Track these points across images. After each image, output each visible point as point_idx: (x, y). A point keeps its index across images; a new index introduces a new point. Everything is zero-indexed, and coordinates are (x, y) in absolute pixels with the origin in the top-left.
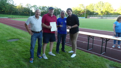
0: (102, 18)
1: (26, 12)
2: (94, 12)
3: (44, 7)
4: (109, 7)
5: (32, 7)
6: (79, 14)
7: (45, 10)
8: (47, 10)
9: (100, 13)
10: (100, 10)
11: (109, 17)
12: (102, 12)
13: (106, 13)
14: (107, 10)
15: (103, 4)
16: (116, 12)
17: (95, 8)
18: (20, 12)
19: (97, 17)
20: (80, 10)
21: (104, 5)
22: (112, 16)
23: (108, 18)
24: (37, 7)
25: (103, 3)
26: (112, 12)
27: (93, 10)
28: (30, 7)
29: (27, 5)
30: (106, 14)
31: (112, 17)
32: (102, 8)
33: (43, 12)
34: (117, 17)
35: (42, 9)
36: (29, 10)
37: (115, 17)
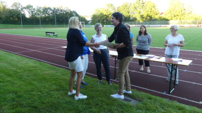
1: (12, 17)
2: (129, 17)
3: (46, 9)
4: (153, 8)
5: (25, 8)
6: (107, 20)
7: (48, 14)
8: (51, 13)
9: (139, 19)
10: (140, 13)
11: (154, 24)
12: (142, 17)
13: (148, 18)
14: (149, 13)
15: (144, 3)
16: (163, 16)
17: (131, 9)
18: (1, 18)
19: (134, 24)
20: (109, 13)
21: (145, 5)
22: (157, 22)
23: (151, 26)
24: (34, 9)
25: (144, 1)
26: (157, 17)
27: (129, 13)
28: (20, 9)
29: (15, 5)
30: (148, 20)
31: (158, 24)
32: (142, 10)
33: (46, 18)
34: (165, 24)
35: (43, 13)
36: (19, 14)
37: (162, 24)
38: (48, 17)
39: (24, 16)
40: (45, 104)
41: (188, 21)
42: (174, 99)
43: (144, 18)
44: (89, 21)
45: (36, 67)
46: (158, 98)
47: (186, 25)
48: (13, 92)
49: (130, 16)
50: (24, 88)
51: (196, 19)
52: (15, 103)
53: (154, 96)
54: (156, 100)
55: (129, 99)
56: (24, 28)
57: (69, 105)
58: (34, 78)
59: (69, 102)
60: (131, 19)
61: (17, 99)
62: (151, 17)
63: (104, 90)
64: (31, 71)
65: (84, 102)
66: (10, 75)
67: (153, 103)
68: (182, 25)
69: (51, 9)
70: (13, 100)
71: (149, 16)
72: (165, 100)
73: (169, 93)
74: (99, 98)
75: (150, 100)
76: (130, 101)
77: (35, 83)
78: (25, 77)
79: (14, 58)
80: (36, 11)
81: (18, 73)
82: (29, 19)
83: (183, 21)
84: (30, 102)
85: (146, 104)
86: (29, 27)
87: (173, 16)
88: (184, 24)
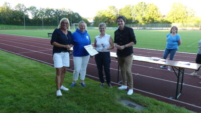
0: (145, 29)
1: (15, 18)
2: (131, 20)
3: (49, 10)
4: (155, 11)
6: (109, 23)
7: (51, 16)
8: (54, 15)
9: (141, 21)
10: (142, 15)
11: (156, 27)
12: (144, 19)
13: (150, 20)
14: (151, 15)
16: (165, 19)
17: (134, 12)
18: (4, 19)
19: (136, 26)
20: (111, 16)
21: (147, 7)
22: (159, 25)
23: (153, 28)
24: (37, 11)
25: (146, 4)
26: (159, 19)
27: (131, 15)
28: (23, 10)
29: (19, 6)
30: (150, 22)
31: (160, 27)
32: (144, 12)
33: (48, 19)
34: (166, 27)
35: (46, 14)
36: (22, 15)
37: (164, 27)
38: (51, 19)
39: (27, 17)
40: (45, 108)
41: (190, 24)
42: (182, 105)
43: (146, 20)
44: (91, 23)
45: (37, 68)
46: (165, 104)
47: (189, 28)
48: (12, 94)
49: (132, 18)
50: (24, 90)
51: (199, 22)
52: (13, 106)
53: (160, 102)
54: (162, 106)
55: (134, 104)
56: (26, 29)
57: (70, 110)
58: (34, 80)
59: (70, 107)
60: (133, 21)
61: (15, 103)
62: (153, 20)
63: (107, 94)
64: (31, 72)
65: (86, 107)
66: (9, 77)
67: (160, 109)
68: (184, 28)
69: (53, 11)
70: (11, 103)
71: (151, 19)
72: (172, 107)
73: (176, 99)
74: (102, 103)
75: (156, 106)
76: (134, 106)
77: (34, 85)
78: (25, 79)
79: (15, 59)
80: (39, 13)
81: (18, 74)
82: (32, 20)
83: (185, 24)
84: (28, 106)
85: (152, 111)
86: (32, 29)
87: (175, 18)
88: (186, 27)
